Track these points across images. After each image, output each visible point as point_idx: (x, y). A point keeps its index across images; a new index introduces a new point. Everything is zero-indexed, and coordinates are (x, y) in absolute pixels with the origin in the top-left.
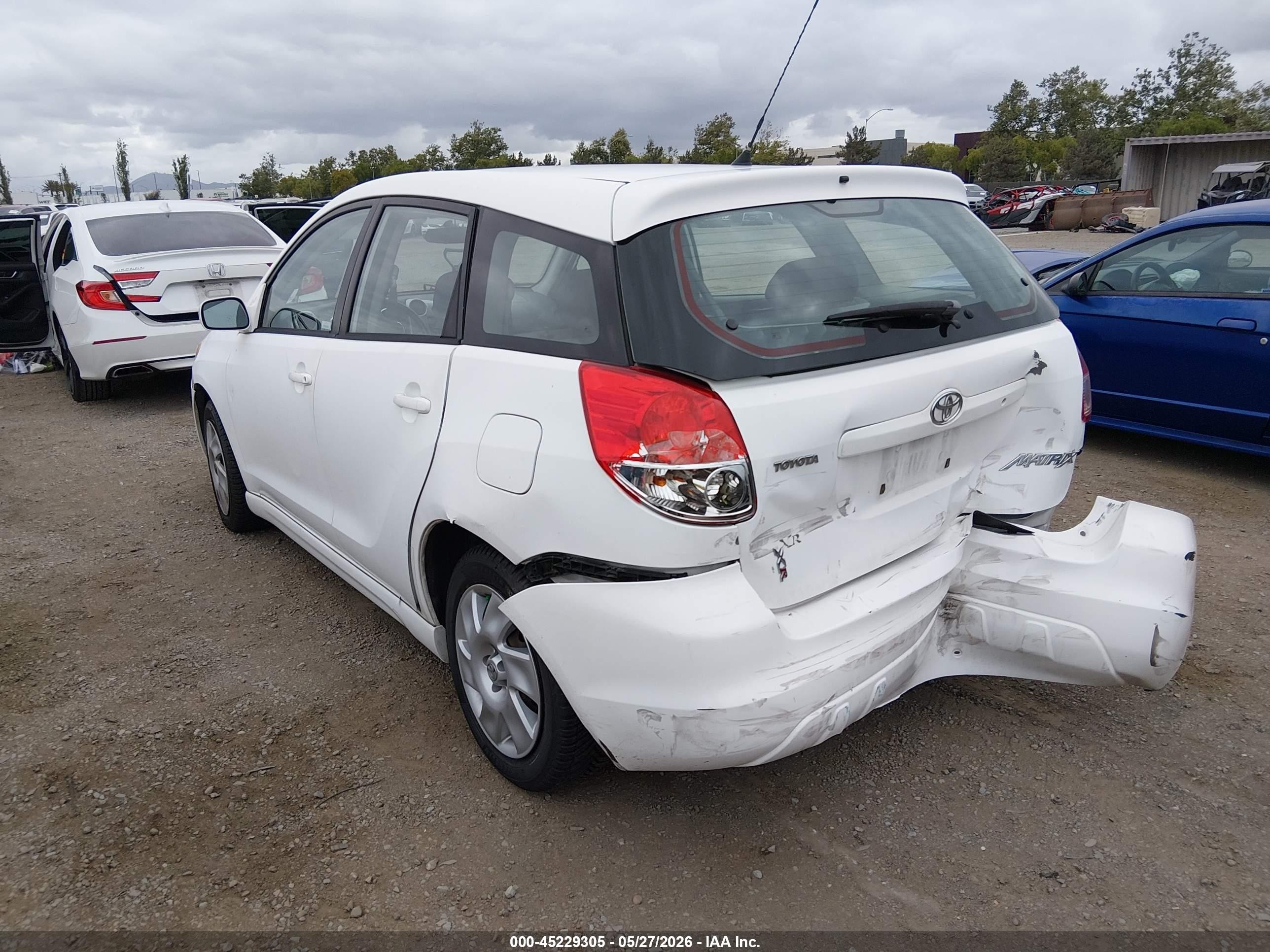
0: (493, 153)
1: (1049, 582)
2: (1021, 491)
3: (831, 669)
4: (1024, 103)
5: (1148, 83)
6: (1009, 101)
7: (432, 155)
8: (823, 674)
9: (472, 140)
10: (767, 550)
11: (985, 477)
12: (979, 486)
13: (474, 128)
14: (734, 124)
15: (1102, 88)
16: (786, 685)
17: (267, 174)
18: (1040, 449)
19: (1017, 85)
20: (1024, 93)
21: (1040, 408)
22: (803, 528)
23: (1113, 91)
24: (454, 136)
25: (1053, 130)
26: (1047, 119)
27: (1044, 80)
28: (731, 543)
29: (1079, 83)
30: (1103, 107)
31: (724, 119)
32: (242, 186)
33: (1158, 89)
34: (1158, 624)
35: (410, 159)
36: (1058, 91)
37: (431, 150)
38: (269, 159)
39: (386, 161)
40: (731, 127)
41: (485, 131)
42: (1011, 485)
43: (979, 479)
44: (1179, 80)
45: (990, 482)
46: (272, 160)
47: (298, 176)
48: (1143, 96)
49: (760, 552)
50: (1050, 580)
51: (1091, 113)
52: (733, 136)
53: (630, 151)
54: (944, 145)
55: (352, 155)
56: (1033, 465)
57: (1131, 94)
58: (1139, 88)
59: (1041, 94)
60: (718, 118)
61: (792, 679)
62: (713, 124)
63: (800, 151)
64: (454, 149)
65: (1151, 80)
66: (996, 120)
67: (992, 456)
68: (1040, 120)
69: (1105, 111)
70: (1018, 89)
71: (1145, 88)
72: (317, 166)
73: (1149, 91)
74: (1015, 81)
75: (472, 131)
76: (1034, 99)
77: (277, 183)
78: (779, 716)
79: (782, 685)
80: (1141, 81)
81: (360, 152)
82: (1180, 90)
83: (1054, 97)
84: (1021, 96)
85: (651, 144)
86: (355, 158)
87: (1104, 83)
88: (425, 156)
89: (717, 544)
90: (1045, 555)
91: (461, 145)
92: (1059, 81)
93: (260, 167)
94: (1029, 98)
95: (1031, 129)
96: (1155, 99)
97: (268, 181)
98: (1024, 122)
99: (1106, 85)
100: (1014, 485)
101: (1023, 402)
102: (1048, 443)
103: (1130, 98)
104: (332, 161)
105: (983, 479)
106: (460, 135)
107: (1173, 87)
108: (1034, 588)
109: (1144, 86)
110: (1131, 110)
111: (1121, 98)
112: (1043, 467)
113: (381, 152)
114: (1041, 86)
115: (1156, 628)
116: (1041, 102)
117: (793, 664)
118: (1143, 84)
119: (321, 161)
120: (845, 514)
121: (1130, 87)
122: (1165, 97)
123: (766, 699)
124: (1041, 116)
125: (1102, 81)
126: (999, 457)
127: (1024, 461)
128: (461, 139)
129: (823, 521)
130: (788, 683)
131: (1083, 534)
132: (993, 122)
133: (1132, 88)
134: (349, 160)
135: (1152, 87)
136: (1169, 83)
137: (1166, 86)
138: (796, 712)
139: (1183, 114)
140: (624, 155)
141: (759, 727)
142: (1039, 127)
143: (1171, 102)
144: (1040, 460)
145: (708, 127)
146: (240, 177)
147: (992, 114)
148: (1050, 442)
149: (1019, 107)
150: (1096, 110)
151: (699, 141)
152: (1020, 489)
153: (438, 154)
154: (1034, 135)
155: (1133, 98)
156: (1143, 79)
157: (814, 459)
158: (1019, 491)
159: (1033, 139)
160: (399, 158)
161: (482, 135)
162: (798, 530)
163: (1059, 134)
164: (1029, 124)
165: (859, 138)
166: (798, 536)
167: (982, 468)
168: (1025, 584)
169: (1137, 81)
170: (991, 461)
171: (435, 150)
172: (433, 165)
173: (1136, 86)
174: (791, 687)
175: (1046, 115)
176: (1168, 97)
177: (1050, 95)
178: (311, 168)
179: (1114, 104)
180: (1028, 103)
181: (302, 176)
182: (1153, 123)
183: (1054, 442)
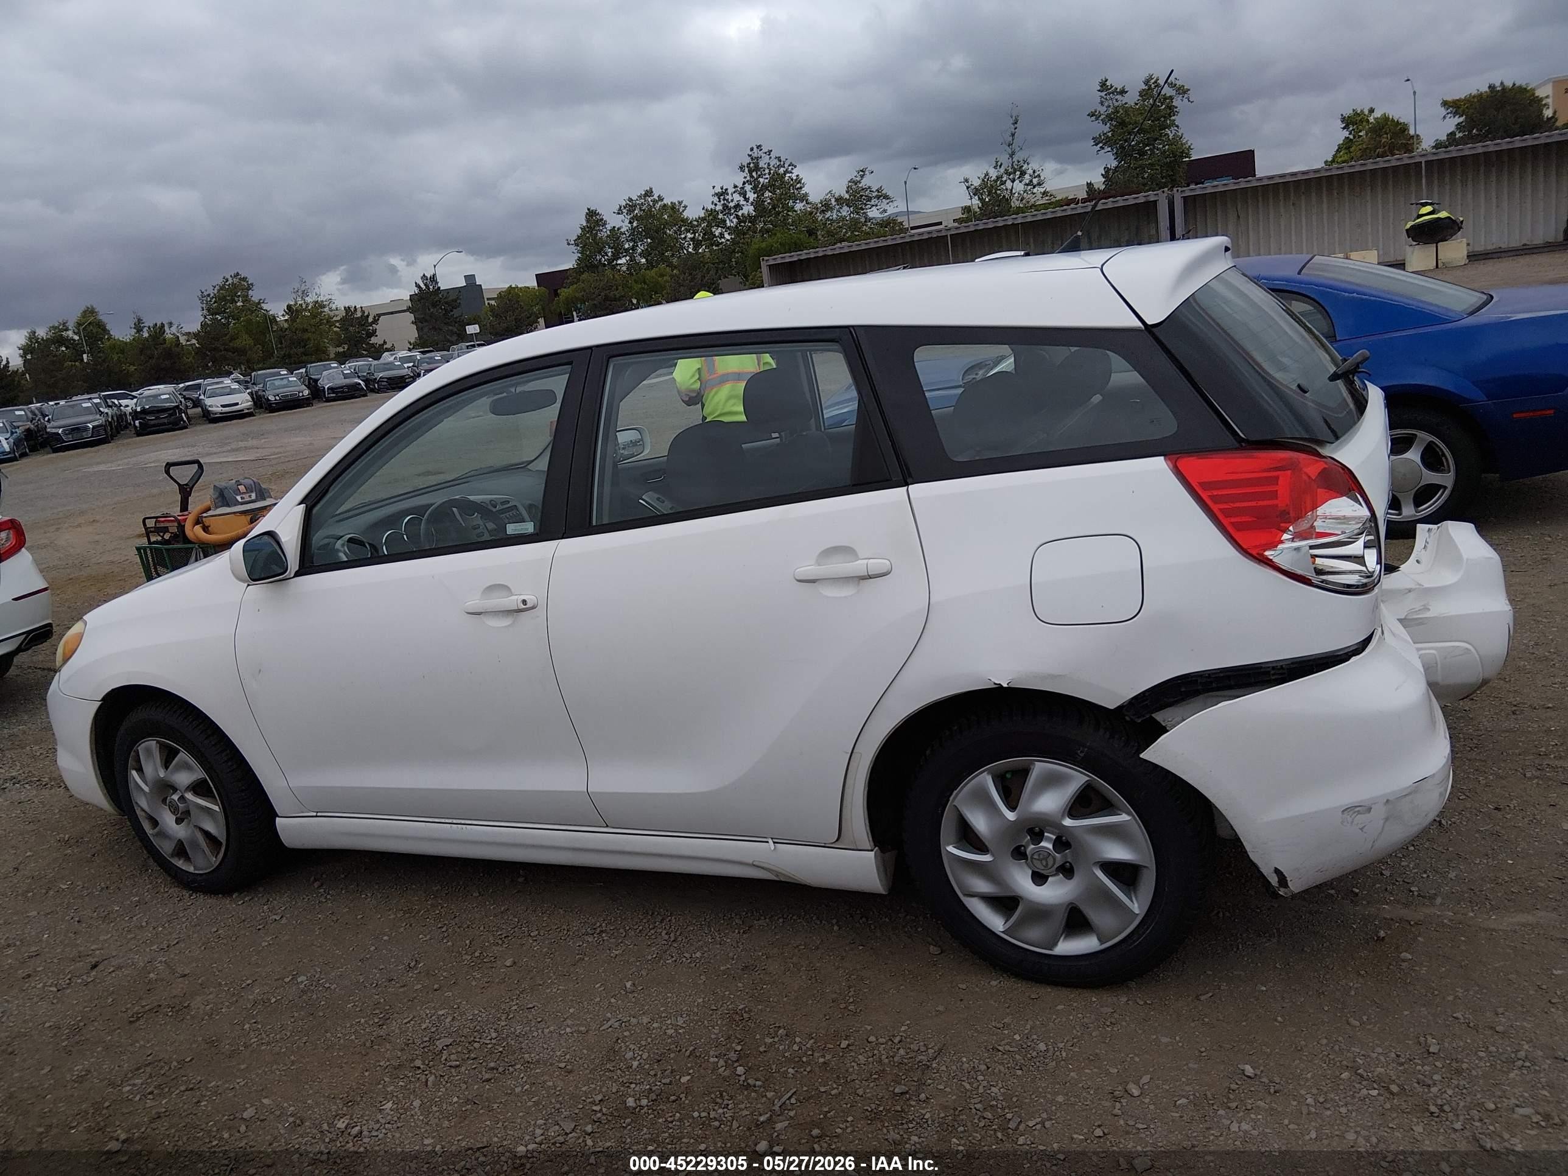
1: (1429, 610)
4: (604, 234)
5: (727, 200)
6: (588, 232)
14: (252, 284)
15: (681, 210)
19: (591, 214)
20: (601, 222)
23: (693, 212)
25: (643, 260)
26: (633, 248)
27: (621, 207)
29: (658, 206)
30: (688, 231)
31: (236, 280)
33: (738, 207)
36: (636, 218)
40: (249, 289)
44: (756, 195)
48: (725, 215)
50: (1430, 607)
51: (677, 239)
52: (255, 299)
53: (109, 334)
54: (528, 288)
57: (712, 213)
58: (719, 207)
59: (621, 223)
60: (227, 280)
62: (222, 288)
63: (359, 310)
65: (729, 197)
66: (580, 255)
68: (627, 250)
69: (689, 235)
70: (593, 219)
71: (725, 207)
73: (730, 209)
74: (589, 209)
76: (614, 227)
80: (719, 199)
82: (758, 204)
83: (635, 224)
84: (599, 225)
85: (140, 321)
87: (683, 205)
90: (1420, 585)
92: (635, 206)
94: (609, 227)
95: (619, 262)
96: (737, 217)
98: (610, 254)
99: (685, 207)
103: (712, 218)
107: (752, 204)
109: (724, 204)
110: (717, 232)
111: (703, 219)
114: (619, 214)
116: (622, 230)
118: (722, 202)
121: (710, 207)
122: (746, 213)
124: (627, 246)
125: (680, 203)
132: (577, 258)
133: (713, 207)
135: (732, 204)
136: (747, 200)
137: (745, 203)
139: (768, 231)
140: (101, 339)
142: (628, 258)
143: (752, 219)
145: (216, 292)
147: (573, 248)
149: (601, 238)
150: (680, 235)
151: (208, 310)
154: (624, 268)
155: (715, 218)
156: (722, 197)
159: (624, 272)
163: (650, 265)
164: (616, 256)
165: (431, 287)
168: (1410, 618)
169: (716, 199)
173: (716, 205)
175: (631, 245)
176: (748, 215)
177: (630, 223)
179: (697, 226)
180: (608, 232)
182: (743, 243)
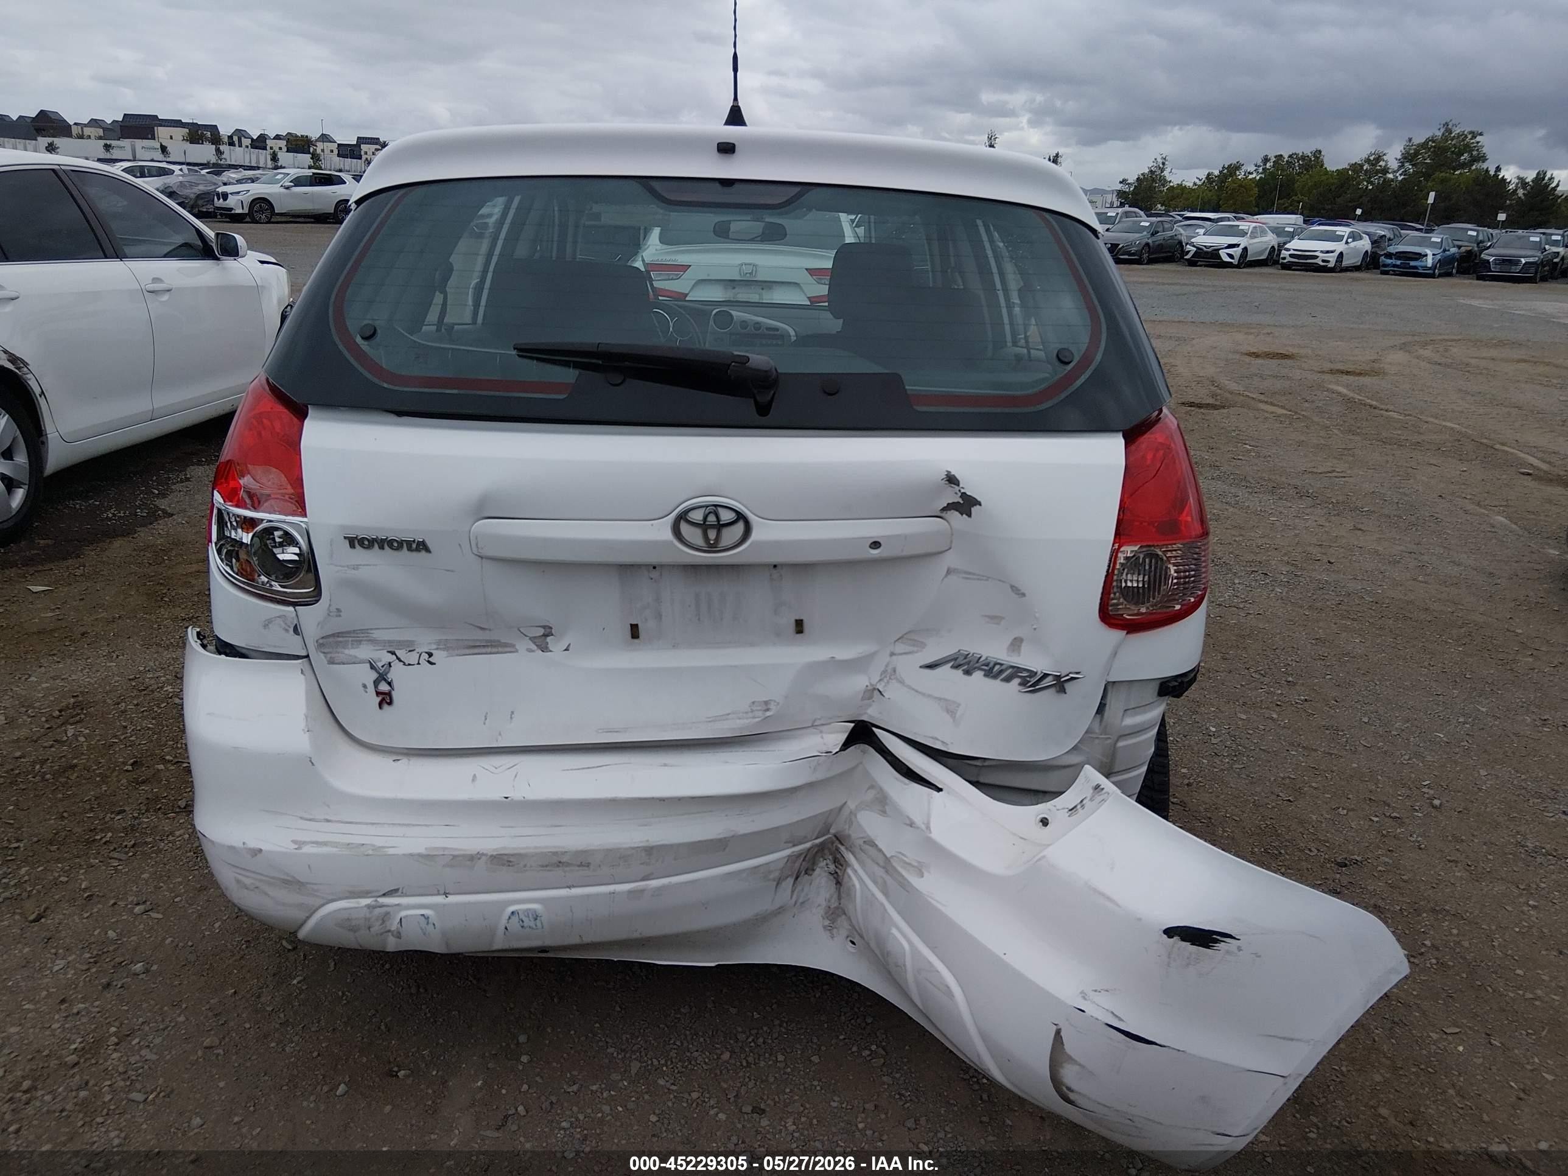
0: (1463, 166)
1: (922, 876)
2: (952, 713)
3: (391, 851)
7: (1373, 165)
8: (370, 852)
9: (1435, 147)
10: (356, 657)
11: (894, 671)
12: (883, 684)
13: (1442, 130)
16: (300, 844)
17: (1154, 180)
18: (996, 650)
21: (988, 578)
22: (446, 646)
24: (1410, 140)
28: (287, 631)
32: (1121, 194)
34: (1061, 1026)
35: (1340, 168)
37: (1372, 158)
38: (1160, 161)
39: (1307, 170)
41: (1459, 135)
42: (936, 698)
43: (885, 672)
45: (901, 682)
46: (1163, 164)
47: (1189, 184)
49: (341, 657)
50: (926, 874)
55: (1266, 160)
56: (978, 675)
61: (314, 839)
64: (1405, 158)
67: (912, 638)
72: (1217, 173)
75: (1439, 134)
77: (1161, 192)
78: (285, 882)
79: (294, 842)
81: (1276, 157)
86: (1268, 165)
88: (1362, 166)
89: (266, 626)
91: (1417, 153)
93: (1147, 171)
97: (1151, 189)
100: (940, 699)
101: (950, 560)
102: (1012, 644)
104: (1238, 167)
105: (890, 673)
106: (1418, 139)
108: (905, 879)
112: (997, 684)
113: (1303, 158)
115: (1058, 1032)
117: (328, 821)
119: (1224, 167)
120: (544, 649)
123: (260, 850)
126: (923, 645)
127: (966, 664)
128: (1418, 145)
129: (495, 646)
130: (305, 843)
131: (1045, 822)
134: (1259, 166)
138: (315, 887)
141: (258, 884)
144: (993, 670)
146: (1121, 182)
148: (1016, 644)
152: (951, 708)
153: (1382, 163)
157: (422, 547)
158: (948, 711)
160: (1325, 166)
161: (1452, 140)
162: (435, 647)
166: (430, 655)
167: (892, 654)
168: (895, 864)
170: (911, 649)
171: (1379, 158)
172: (1370, 178)
174: (306, 849)
178: (1209, 174)
181: (1195, 184)
183: (1024, 644)
